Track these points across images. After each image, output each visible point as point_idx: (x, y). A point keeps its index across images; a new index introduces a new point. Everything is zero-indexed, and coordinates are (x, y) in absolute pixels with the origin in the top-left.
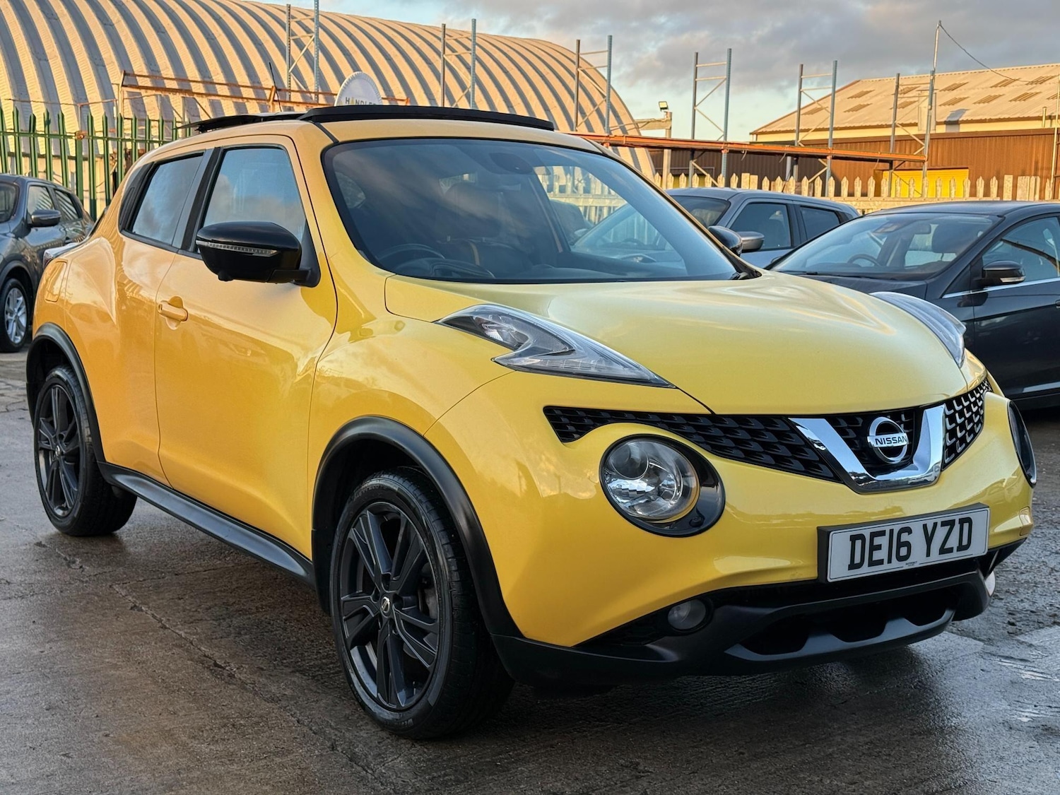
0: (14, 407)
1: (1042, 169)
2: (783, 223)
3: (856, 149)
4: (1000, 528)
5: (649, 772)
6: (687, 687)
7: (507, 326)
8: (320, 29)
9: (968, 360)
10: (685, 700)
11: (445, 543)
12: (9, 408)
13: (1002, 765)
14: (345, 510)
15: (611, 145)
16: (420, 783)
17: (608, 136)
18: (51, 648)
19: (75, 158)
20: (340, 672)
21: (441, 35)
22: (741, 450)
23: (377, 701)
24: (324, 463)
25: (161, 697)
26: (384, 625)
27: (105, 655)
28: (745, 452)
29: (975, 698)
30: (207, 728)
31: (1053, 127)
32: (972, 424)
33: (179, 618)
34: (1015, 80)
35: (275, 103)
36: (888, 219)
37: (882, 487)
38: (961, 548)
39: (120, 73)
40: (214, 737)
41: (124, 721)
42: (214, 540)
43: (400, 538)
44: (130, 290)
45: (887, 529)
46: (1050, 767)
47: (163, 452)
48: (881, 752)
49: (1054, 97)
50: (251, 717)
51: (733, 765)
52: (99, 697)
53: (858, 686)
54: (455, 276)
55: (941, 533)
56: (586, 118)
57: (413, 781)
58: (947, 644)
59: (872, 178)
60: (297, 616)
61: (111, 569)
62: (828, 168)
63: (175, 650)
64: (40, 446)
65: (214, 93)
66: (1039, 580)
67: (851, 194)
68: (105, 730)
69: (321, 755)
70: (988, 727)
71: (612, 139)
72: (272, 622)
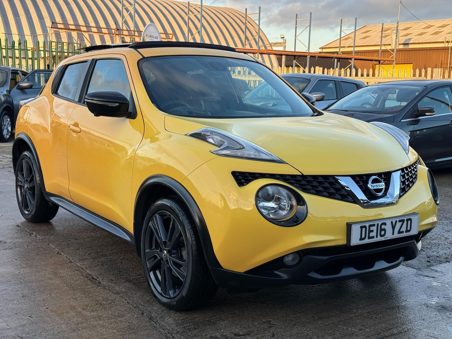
0: (6, 166)
1: (444, 64)
2: (333, 88)
3: (364, 56)
4: (423, 223)
5: (275, 325)
6: (291, 289)
7: (216, 137)
8: (136, 3)
9: (411, 151)
10: (291, 294)
11: (190, 228)
12: (4, 167)
13: (424, 322)
14: (148, 214)
15: (260, 53)
16: (179, 329)
17: (259, 50)
18: (23, 271)
19: (31, 59)
20: (145, 281)
21: (187, 6)
22: (314, 190)
23: (161, 294)
24: (138, 194)
25: (70, 292)
26: (164, 262)
27: (47, 274)
28: (316, 191)
29: (412, 293)
30: (89, 305)
31: (449, 46)
32: (412, 179)
33: (77, 258)
34: (432, 26)
35: (116, 35)
36: (378, 87)
37: (374, 206)
38: (407, 231)
39: (50, 22)
40: (92, 309)
41: (54, 302)
42: (91, 224)
43: (171, 226)
44: (56, 119)
45: (376, 224)
46: (444, 323)
47: (70, 188)
48: (373, 317)
49: (449, 33)
50: (108, 300)
51: (311, 322)
52: (44, 292)
53: (363, 288)
54: (194, 114)
55: (399, 225)
56: (249, 42)
57: (176, 328)
58: (401, 270)
59: (371, 69)
60: (127, 258)
61: (48, 237)
62: (352, 64)
63: (76, 272)
64: (18, 184)
65: (91, 31)
66: (440, 243)
67: (362, 75)
68: (47, 306)
69: (138, 317)
70: (418, 306)
71: (260, 51)
72: (116, 260)
